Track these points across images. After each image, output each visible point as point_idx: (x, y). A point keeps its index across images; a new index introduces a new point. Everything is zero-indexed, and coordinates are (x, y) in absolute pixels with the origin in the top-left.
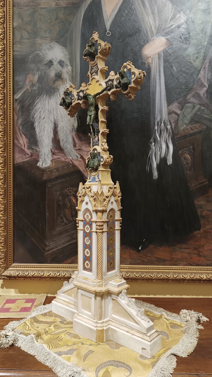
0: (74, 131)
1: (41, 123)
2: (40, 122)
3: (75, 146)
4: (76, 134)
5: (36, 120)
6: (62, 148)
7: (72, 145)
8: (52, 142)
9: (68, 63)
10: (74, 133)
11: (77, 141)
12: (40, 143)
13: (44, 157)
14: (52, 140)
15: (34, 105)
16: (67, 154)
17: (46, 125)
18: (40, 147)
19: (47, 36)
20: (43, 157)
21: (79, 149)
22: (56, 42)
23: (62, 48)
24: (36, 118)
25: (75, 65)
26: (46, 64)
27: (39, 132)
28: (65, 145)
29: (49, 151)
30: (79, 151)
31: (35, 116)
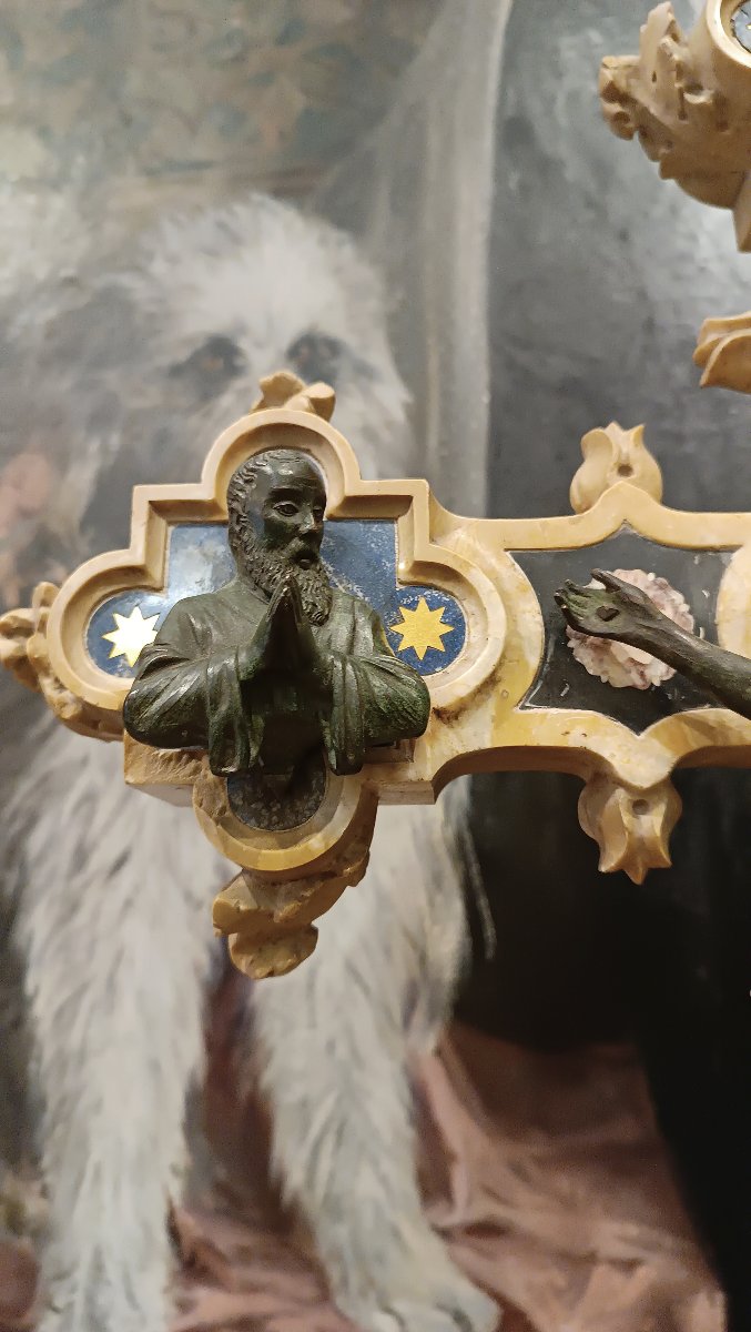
0: (432, 1017)
1: (82, 918)
2: (73, 907)
3: (434, 1181)
4: (448, 1050)
5: (38, 879)
6: (287, 1196)
7: (402, 1173)
8: (190, 1128)
9: (379, 356)
10: (428, 1040)
11: (457, 1124)
12: (59, 1130)
13: (90, 1300)
14: (193, 1100)
15: (34, 732)
16: (345, 1281)
17: (135, 932)
18: (59, 1182)
19: (199, 151)
20: (79, 1298)
21: (486, 1230)
22: (279, 193)
23: (323, 242)
24: (41, 858)
25: (447, 368)
26: (176, 371)
27: (59, 1014)
28: (325, 1165)
29: (146, 1228)
30: (485, 1244)
31: (36, 842)
